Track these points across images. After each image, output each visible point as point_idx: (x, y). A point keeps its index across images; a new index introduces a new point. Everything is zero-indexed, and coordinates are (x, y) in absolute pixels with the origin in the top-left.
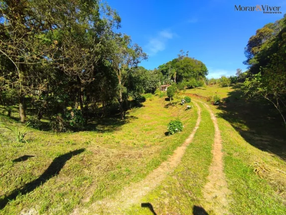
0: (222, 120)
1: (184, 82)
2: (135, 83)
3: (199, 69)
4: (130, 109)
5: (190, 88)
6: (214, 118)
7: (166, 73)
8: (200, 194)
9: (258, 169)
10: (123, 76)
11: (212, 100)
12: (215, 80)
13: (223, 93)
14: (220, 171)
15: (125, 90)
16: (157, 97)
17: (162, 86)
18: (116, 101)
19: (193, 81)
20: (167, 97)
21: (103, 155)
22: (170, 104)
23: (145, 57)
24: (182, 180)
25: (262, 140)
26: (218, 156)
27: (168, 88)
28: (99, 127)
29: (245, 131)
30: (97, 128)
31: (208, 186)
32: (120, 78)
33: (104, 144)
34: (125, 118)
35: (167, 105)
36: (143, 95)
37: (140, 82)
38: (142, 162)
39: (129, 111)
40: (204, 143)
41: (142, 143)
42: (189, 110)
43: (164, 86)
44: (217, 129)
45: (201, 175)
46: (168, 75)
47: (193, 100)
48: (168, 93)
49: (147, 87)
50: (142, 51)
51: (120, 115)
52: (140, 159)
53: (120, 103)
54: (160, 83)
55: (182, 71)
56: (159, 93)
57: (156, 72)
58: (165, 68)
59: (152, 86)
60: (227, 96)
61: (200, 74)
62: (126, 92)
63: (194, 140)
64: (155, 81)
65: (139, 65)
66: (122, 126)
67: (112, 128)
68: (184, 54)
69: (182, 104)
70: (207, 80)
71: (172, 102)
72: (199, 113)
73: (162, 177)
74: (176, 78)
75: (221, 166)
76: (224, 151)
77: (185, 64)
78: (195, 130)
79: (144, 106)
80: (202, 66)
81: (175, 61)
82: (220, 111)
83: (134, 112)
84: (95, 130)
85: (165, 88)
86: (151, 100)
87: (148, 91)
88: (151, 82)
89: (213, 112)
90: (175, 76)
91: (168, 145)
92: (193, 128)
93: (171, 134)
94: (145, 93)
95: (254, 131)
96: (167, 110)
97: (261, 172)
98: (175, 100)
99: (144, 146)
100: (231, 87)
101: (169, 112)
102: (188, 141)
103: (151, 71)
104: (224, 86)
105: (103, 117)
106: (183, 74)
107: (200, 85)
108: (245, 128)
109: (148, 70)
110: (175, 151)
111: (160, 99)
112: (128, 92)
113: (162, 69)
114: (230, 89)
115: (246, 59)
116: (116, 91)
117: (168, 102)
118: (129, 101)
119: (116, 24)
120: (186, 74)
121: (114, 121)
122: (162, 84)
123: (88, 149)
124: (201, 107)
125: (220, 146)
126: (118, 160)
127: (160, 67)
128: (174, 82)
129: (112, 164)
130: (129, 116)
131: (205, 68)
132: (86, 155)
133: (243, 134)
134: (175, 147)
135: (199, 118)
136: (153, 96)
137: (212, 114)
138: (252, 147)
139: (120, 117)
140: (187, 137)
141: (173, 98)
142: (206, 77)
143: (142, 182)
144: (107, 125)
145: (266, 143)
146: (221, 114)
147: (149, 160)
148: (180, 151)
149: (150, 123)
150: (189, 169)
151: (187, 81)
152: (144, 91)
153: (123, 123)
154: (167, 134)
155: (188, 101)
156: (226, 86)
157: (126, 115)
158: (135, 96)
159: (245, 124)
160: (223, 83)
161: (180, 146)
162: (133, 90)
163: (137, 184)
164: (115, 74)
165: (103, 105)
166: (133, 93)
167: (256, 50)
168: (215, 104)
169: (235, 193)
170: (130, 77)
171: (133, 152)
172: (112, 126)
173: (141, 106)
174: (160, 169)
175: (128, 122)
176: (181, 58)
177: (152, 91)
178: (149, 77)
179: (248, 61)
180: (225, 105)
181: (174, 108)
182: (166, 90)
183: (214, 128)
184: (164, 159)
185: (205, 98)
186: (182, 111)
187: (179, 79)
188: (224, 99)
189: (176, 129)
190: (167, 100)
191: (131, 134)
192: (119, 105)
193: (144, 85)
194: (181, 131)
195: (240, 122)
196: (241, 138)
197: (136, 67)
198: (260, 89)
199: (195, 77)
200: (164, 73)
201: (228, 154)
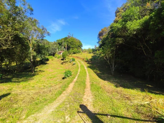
0: (89, 69)
1: (71, 50)
2: (42, 49)
3: (79, 44)
4: (38, 66)
5: (75, 53)
6: (86, 68)
7: (61, 44)
8: (82, 100)
9: (102, 86)
10: (33, 45)
11: (85, 60)
12: (86, 50)
13: (90, 56)
14: (89, 90)
15: (35, 54)
16: (57, 58)
17: (59, 52)
18: (27, 61)
19: (75, 50)
20: (62, 58)
21: (26, 95)
22: (64, 62)
23: (49, 34)
24: (74, 97)
25: (104, 76)
26: (88, 84)
27: (63, 53)
28: (14, 79)
29: (99, 73)
30: (12, 80)
31: (85, 97)
32: (31, 46)
33: (23, 88)
34: (35, 72)
35: (63, 63)
36: (47, 57)
37: (45, 49)
38: (52, 94)
39: (37, 67)
40: (82, 80)
41: (49, 85)
42: (74, 65)
43: (60, 52)
44: (87, 73)
45: (81, 93)
46: (62, 46)
47: (76, 60)
48: (63, 56)
49: (50, 52)
50: (46, 30)
51: (31, 70)
52: (50, 93)
53: (31, 62)
54: (58, 50)
55: (70, 44)
56: (57, 56)
57: (55, 44)
58: (60, 42)
59: (53, 52)
60: (91, 58)
61: (79, 46)
62: (36, 55)
63: (78, 79)
64: (55, 49)
65: (44, 38)
66: (34, 77)
67: (26, 79)
68: (71, 35)
69: (70, 62)
70: (82, 50)
71: (65, 61)
72: (79, 66)
73: (64, 98)
74: (67, 48)
75: (89, 88)
76: (90, 82)
77: (72, 41)
78: (78, 75)
79: (48, 64)
80: (80, 42)
81: (66, 38)
82: (88, 65)
83: (41, 67)
84: (11, 81)
85: (61, 53)
86: (52, 60)
87: (50, 55)
88: (52, 49)
89: (85, 65)
90: (66, 47)
91: (65, 83)
92: (77, 74)
93: (66, 78)
94: (48, 56)
95: (101, 73)
96: (62, 66)
97: (103, 88)
98: (67, 60)
99: (51, 86)
100: (93, 54)
101: (64, 66)
102: (75, 80)
103: (52, 43)
104: (90, 53)
105: (16, 73)
106: (70, 46)
107: (79, 52)
108: (99, 72)
109: (50, 42)
110: (69, 86)
111: (58, 59)
112: (37, 55)
113: (59, 42)
114: (92, 55)
115: (98, 41)
116: (28, 54)
117: (63, 61)
118: (37, 61)
119: (30, 12)
120: (72, 46)
121: (27, 75)
122: (59, 51)
123: (13, 93)
124: (80, 63)
125: (89, 80)
126: (36, 96)
127: (57, 41)
128: (65, 50)
129: (33, 98)
130: (38, 70)
131: (81, 43)
132: (12, 97)
133: (98, 75)
134: (69, 84)
135: (79, 68)
136: (53, 57)
137: (85, 67)
138: (101, 79)
139: (31, 71)
140: (74, 78)
141: (66, 58)
142: (82, 48)
143: (54, 102)
144: (21, 78)
145: (106, 77)
146: (89, 66)
147: (56, 92)
148: (71, 85)
149: (53, 74)
150: (76, 92)
151: (73, 50)
152: (48, 55)
153: (34, 75)
154: (63, 78)
155: (74, 60)
156: (91, 53)
157: (35, 70)
158: (42, 57)
159: (99, 70)
160: (89, 51)
161: (71, 83)
162: (41, 53)
163: (52, 104)
164: (27, 43)
165: (17, 64)
166: (41, 56)
167: (101, 37)
168: (86, 62)
169: (95, 97)
170: (38, 46)
171: (46, 90)
172: (25, 78)
173: (46, 64)
174: (62, 95)
175: (38, 74)
176: (69, 37)
177: (53, 55)
178: (51, 46)
179: (98, 42)
180: (90, 62)
181: (67, 64)
182: (62, 54)
183: (86, 73)
184: (64, 90)
185: (81, 58)
186: (71, 66)
187: (68, 48)
188: (90, 59)
189: (69, 75)
190: (62, 60)
191: (41, 81)
192: (30, 63)
193: (48, 51)
194: (71, 76)
195: (97, 69)
196: (97, 76)
197: (42, 39)
198: (102, 55)
199: (77, 48)
200: (60, 44)
201: (92, 83)
